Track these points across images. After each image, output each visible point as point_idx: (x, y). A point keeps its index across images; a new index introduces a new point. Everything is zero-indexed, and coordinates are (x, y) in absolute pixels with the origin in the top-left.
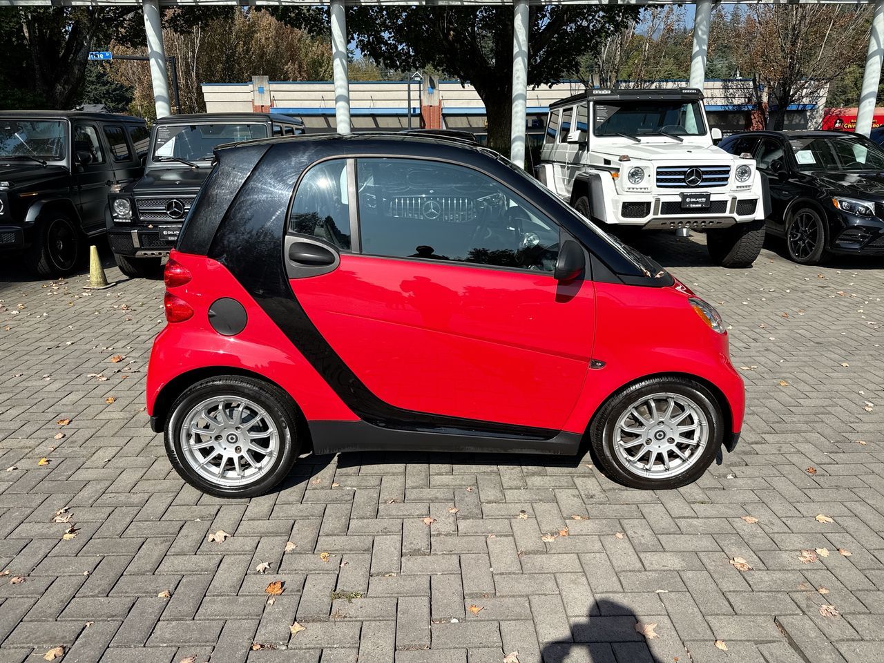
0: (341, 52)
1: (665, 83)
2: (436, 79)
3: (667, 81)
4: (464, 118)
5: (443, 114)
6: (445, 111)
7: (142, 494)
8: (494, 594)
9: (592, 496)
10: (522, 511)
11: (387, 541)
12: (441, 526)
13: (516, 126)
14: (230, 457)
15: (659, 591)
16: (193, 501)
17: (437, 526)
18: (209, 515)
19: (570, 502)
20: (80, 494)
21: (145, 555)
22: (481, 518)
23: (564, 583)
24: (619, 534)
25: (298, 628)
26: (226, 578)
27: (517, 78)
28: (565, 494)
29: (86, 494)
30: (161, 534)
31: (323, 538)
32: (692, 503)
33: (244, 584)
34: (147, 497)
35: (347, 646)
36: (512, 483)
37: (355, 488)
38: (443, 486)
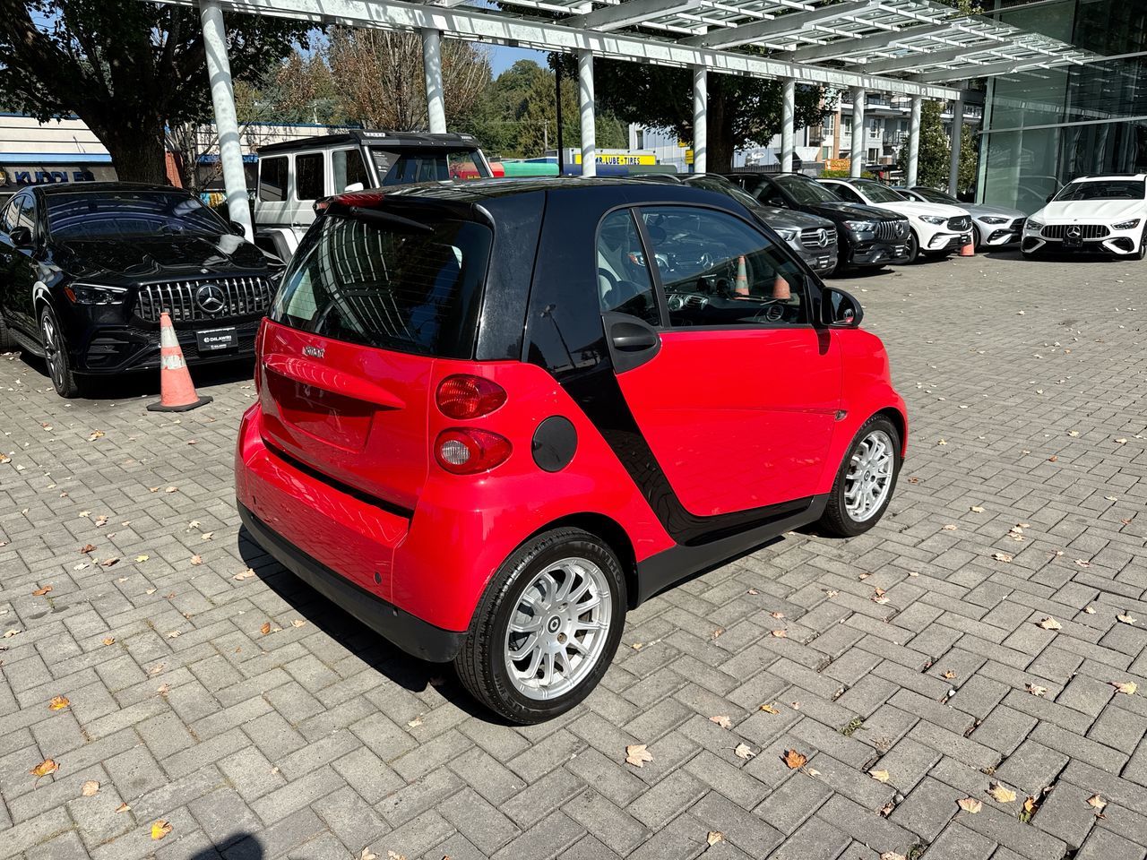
7: (433, 775)
8: (932, 658)
9: (841, 557)
10: (823, 590)
11: (784, 669)
12: (796, 632)
13: (233, 176)
14: (557, 652)
15: (1004, 598)
16: (521, 743)
17: (794, 634)
18: (574, 743)
19: (836, 566)
20: (337, 827)
21: (600, 823)
22: (807, 612)
23: (952, 624)
24: (912, 574)
25: (881, 774)
26: (731, 784)
27: (224, 110)
28: (820, 562)
29: (346, 821)
30: (568, 794)
31: (731, 697)
32: (901, 532)
33: (758, 777)
34: (450, 774)
35: (937, 759)
36: (770, 573)
37: (659, 640)
38: (727, 601)
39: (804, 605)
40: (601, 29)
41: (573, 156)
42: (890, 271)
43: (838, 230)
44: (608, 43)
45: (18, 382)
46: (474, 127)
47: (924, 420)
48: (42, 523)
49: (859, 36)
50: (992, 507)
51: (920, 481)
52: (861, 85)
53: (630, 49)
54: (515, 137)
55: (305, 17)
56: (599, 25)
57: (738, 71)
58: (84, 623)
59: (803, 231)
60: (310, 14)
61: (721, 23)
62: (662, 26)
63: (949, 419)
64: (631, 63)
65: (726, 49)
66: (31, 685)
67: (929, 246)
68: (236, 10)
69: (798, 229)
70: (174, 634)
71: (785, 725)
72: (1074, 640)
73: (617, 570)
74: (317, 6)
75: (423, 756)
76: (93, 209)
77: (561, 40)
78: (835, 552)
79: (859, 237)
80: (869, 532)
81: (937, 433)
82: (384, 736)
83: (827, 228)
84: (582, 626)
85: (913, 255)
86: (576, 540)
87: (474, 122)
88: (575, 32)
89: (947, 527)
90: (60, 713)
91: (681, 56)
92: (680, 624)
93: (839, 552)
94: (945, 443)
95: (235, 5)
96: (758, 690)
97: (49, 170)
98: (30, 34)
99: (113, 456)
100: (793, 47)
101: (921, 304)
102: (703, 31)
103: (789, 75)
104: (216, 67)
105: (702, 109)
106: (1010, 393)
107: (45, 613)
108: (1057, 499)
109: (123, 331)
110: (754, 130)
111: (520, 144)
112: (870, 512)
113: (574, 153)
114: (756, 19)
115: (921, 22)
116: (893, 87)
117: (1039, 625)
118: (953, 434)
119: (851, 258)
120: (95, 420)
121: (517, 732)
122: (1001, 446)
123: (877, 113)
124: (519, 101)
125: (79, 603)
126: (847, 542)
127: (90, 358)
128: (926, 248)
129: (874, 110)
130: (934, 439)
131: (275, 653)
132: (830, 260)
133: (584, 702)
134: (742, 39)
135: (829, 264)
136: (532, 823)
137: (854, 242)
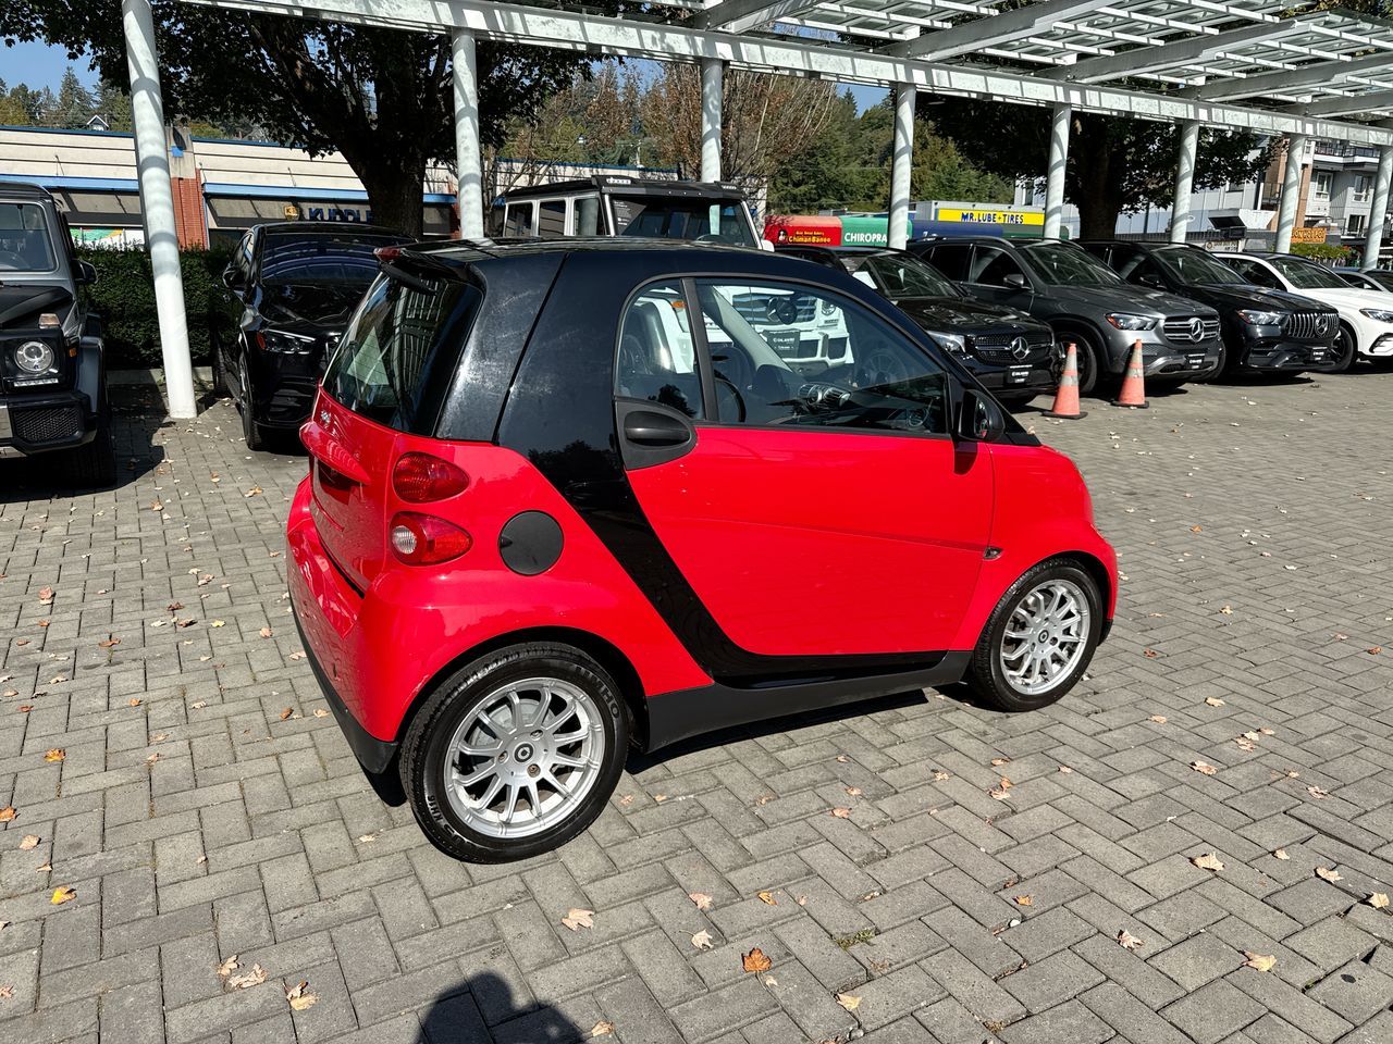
0: (149, 79)
1: (562, 168)
2: (185, 133)
3: (565, 165)
4: (247, 203)
5: (205, 195)
6: (209, 189)
7: (351, 896)
8: (1019, 876)
9: (985, 734)
10: (933, 771)
11: (820, 856)
12: (865, 814)
13: (470, 223)
14: (523, 785)
15: (1169, 819)
16: (462, 879)
17: (857, 817)
18: (518, 892)
19: (971, 746)
20: (223, 929)
21: (489, 985)
22: (896, 792)
23: (1074, 840)
24: (1064, 769)
25: (850, 1002)
26: (663, 974)
27: (466, 149)
28: (953, 738)
29: (236, 925)
30: (475, 946)
31: (732, 876)
32: (1088, 715)
33: (701, 972)
34: (368, 899)
35: (936, 998)
36: (879, 740)
37: (692, 796)
38: (802, 764)
39: (897, 786)
40: (929, 58)
41: (937, 210)
42: (1308, 381)
43: (1221, 322)
44: (938, 75)
45: (218, 429)
46: (823, 173)
47: (1222, 578)
48: (153, 575)
49: (1293, 67)
50: (1237, 700)
51: (1159, 655)
52: (1300, 131)
53: (967, 83)
54: (875, 185)
55: (568, 46)
56: (924, 54)
57: (1118, 111)
58: (126, 680)
59: (1167, 320)
60: (574, 43)
61: (1093, 50)
62: (1014, 55)
63: (1259, 581)
64: (969, 100)
65: (1102, 83)
66: (43, 734)
67: (1371, 350)
68: (493, 38)
69: (1162, 317)
70: (197, 705)
71: (774, 921)
72: (1230, 888)
73: (614, 701)
74: (581, 33)
75: (355, 875)
76: (322, 252)
77: (875, 72)
78: (982, 727)
79: (1259, 332)
80: (1043, 710)
81: (1228, 598)
82: (329, 845)
83: (1203, 317)
84: (564, 761)
85: (1348, 362)
86: (553, 657)
87: (824, 167)
88: (894, 62)
89: (1154, 718)
90: (51, 764)
91: (1037, 92)
92: (727, 782)
93: (987, 728)
94: (1229, 612)
95: (491, 33)
96: (769, 874)
97: (343, 207)
98: (299, 63)
99: (257, 515)
100: (1200, 81)
101: (1323, 427)
102: (1071, 60)
103: (1192, 117)
104: (462, 102)
105: (1060, 158)
106: (1373, 556)
107: (99, 665)
108: (1342, 704)
109: (306, 384)
110: (1151, 187)
111: (879, 194)
112: (1049, 683)
113: (937, 206)
114: (1139, 45)
115: (1379, 50)
116: (1351, 134)
117: (1192, 861)
118: (1251, 602)
119: (1245, 359)
120: (265, 475)
121: (466, 869)
122: (1310, 625)
123: (1366, 168)
124: (885, 143)
125: (135, 660)
126: (1008, 717)
127: (273, 410)
128: (1367, 353)
129: (1363, 164)
130: (1217, 606)
131: (279, 741)
132: (1206, 360)
133: (558, 850)
134: (1120, 71)
135: (1204, 365)
136: (418, 967)
137: (1251, 339)
